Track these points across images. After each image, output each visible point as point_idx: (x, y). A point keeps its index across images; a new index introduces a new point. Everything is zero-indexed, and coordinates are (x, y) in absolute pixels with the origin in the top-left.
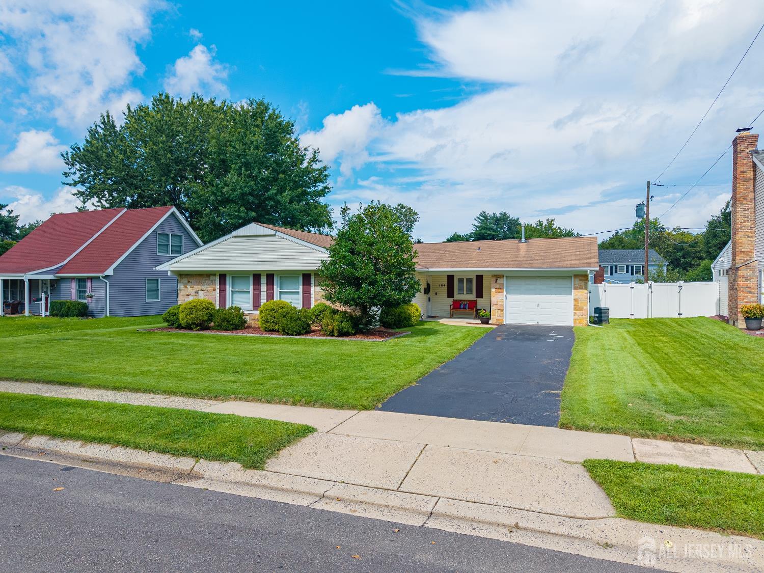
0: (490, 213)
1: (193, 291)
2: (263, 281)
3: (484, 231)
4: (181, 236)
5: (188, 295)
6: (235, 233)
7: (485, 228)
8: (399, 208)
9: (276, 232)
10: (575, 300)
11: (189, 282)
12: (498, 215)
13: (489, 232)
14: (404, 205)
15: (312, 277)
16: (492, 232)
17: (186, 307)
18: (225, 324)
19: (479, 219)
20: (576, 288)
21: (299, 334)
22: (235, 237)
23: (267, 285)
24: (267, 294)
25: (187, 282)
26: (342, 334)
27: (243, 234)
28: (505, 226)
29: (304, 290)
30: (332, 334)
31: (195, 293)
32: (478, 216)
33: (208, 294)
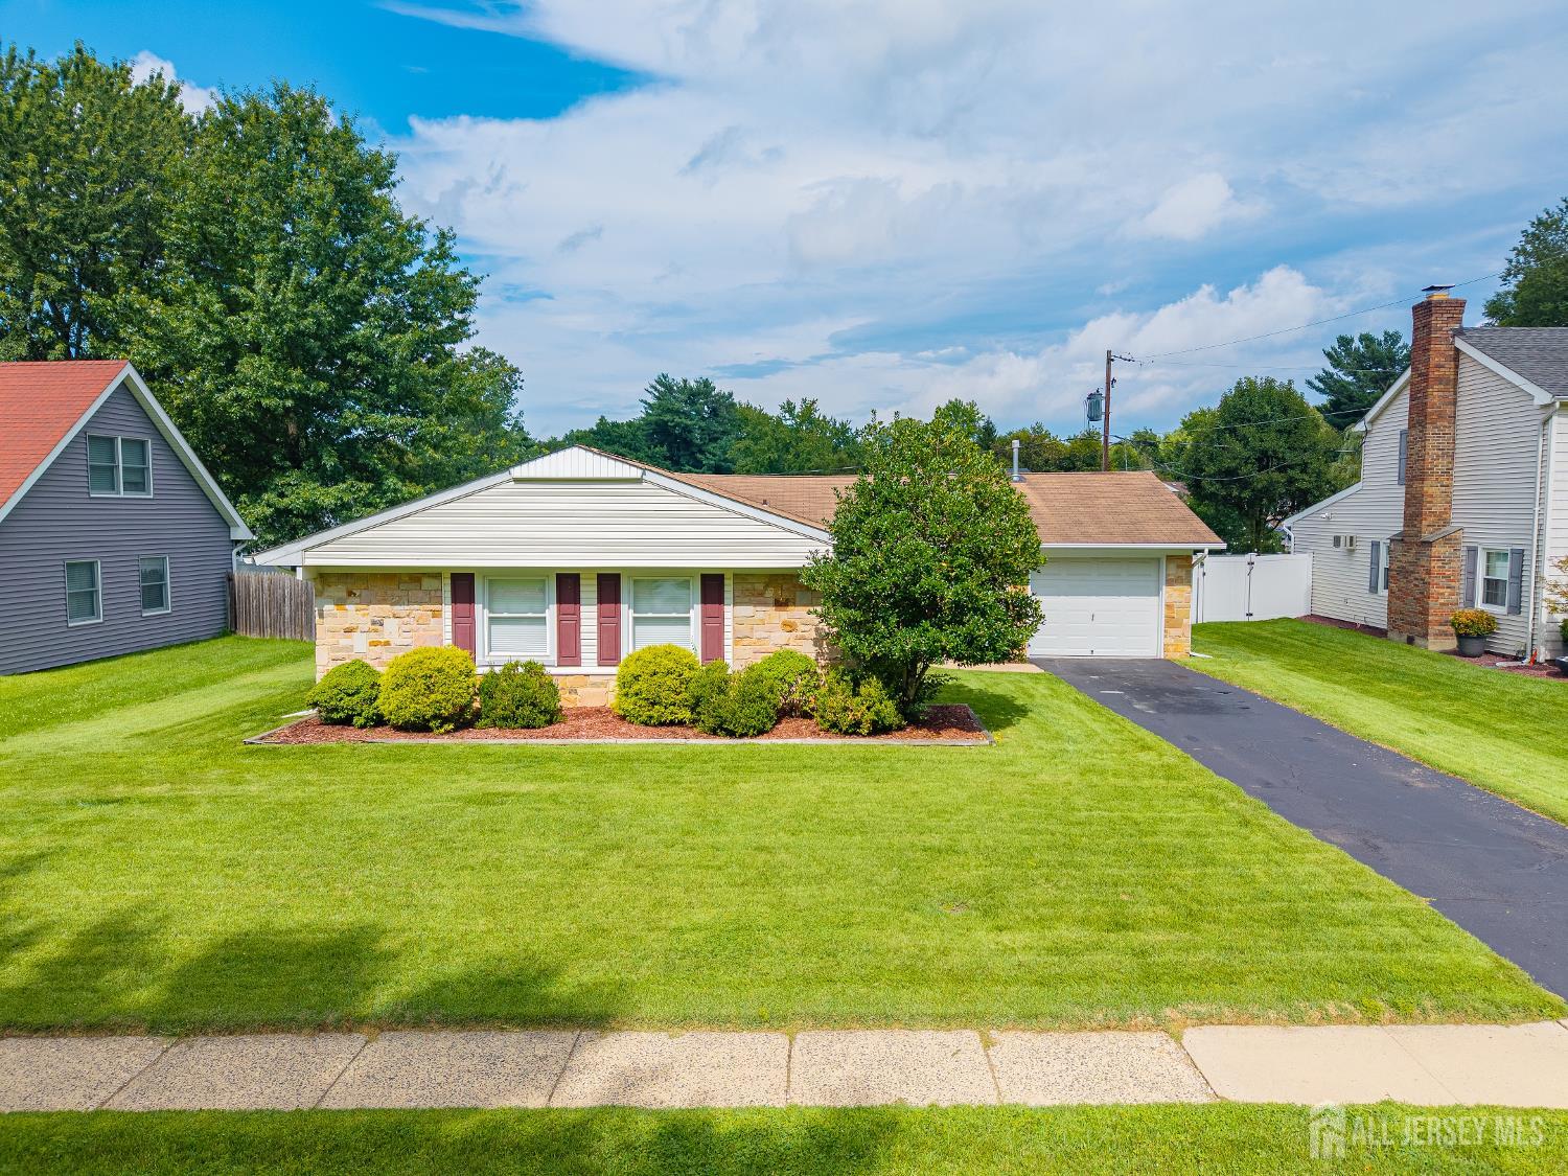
0: (677, 377)
1: (368, 620)
2: (589, 591)
3: (668, 417)
4: (143, 444)
5: (349, 631)
6: (519, 471)
7: (669, 411)
8: (477, 355)
9: (644, 474)
10: (1169, 606)
11: (350, 593)
12: (693, 384)
13: (677, 419)
14: (489, 350)
15: (726, 582)
16: (683, 420)
17: (412, 672)
18: (526, 711)
19: (656, 389)
20: (1169, 583)
21: (761, 732)
22: (517, 480)
23: (601, 601)
24: (600, 624)
25: (345, 594)
26: (879, 729)
27: (546, 475)
28: (706, 409)
29: (705, 616)
30: (854, 730)
31: (374, 623)
32: (654, 383)
33: (415, 626)
